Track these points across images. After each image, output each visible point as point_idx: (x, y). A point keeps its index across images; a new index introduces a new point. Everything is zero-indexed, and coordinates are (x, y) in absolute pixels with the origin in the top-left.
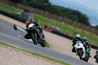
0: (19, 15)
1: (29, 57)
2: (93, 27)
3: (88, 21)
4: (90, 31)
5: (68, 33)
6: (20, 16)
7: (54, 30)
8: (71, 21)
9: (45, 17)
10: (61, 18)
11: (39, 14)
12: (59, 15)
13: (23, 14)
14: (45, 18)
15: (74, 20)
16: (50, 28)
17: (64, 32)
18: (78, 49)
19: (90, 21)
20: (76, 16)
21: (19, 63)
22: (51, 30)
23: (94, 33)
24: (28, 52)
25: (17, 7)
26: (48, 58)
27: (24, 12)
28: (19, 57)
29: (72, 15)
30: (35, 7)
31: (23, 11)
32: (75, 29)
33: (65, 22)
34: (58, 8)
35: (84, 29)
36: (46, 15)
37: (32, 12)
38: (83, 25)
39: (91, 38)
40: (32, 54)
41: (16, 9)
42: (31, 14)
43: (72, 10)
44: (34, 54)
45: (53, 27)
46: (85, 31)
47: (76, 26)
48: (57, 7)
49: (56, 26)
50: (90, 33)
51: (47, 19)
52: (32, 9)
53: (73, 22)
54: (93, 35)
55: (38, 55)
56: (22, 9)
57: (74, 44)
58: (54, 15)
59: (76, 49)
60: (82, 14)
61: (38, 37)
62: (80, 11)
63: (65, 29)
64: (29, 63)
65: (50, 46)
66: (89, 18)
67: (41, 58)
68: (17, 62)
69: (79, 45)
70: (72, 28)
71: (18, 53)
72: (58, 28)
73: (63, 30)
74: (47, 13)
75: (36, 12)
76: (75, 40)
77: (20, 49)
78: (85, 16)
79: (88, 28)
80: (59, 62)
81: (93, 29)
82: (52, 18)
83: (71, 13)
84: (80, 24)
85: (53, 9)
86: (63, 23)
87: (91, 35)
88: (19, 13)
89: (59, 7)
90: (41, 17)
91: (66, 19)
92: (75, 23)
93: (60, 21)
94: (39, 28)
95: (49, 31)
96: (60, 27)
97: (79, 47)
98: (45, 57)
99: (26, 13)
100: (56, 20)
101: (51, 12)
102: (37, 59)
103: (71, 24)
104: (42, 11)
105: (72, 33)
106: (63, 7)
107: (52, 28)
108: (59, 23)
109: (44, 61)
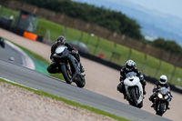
0: (11, 21)
1: (30, 98)
2: (149, 42)
3: (139, 32)
4: (142, 49)
5: (101, 55)
6: (13, 23)
10: (88, 26)
11: (48, 18)
12: (85, 20)
13: (18, 20)
14: (58, 26)
15: (113, 30)
17: (95, 51)
18: (130, 88)
19: (143, 32)
20: (117, 22)
21: (11, 109)
23: (151, 55)
24: (29, 89)
25: (7, 7)
26: (65, 101)
27: (21, 15)
28: (12, 99)
29: (109, 21)
30: (40, 6)
31: (18, 13)
32: (115, 46)
33: (97, 33)
34: (83, 8)
35: (131, 46)
36: (61, 21)
37: (35, 16)
38: (130, 40)
39: (144, 64)
40: (36, 92)
41: (5, 9)
42: (34, 19)
43: (109, 11)
44: (38, 93)
46: (133, 51)
47: (117, 41)
48: (82, 5)
49: (80, 40)
50: (143, 55)
51: (62, 27)
52: (35, 10)
53: (112, 34)
55: (46, 94)
56: (17, 10)
57: (123, 78)
58: (76, 21)
59: (126, 87)
60: (128, 19)
61: (73, 69)
62: (123, 12)
63: (97, 46)
64: (31, 109)
66: (141, 25)
67: (52, 101)
68: (8, 108)
69: (131, 80)
70: (110, 44)
71: (9, 91)
72: (83, 45)
73: (93, 48)
74: (63, 16)
75: (43, 16)
76: (125, 69)
77: (14, 85)
78: (134, 21)
79: (140, 44)
80: (86, 107)
81: (148, 46)
82: (73, 27)
83: (108, 17)
84: (123, 37)
85: (73, 9)
86: (93, 35)
87: (146, 57)
88: (12, 18)
89: (85, 5)
90: (52, 24)
91: (98, 28)
92: (115, 34)
93: (86, 31)
94: (74, 55)
96: (87, 43)
98: (60, 99)
99: (23, 17)
100: (80, 29)
101: (71, 15)
102: (44, 103)
103: (107, 37)
104: (53, 14)
105: (110, 54)
106: (93, 6)
108: (86, 35)
109: (57, 107)
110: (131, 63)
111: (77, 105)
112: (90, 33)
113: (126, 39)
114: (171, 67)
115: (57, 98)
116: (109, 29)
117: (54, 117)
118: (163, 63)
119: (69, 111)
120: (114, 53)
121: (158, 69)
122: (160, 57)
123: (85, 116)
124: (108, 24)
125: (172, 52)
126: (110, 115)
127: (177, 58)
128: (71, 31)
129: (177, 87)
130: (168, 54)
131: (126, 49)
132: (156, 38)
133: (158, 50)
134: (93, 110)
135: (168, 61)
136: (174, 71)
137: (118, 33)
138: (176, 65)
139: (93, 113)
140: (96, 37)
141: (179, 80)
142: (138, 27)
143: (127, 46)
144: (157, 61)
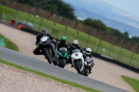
2: (81, 21)
3: (73, 13)
4: (75, 27)
7: (25, 27)
8: (48, 13)
9: (12, 8)
10: (34, 9)
11: (4, 4)
12: (32, 5)
15: (53, 13)
16: (19, 24)
17: (39, 29)
18: (76, 61)
19: (76, 13)
20: (56, 7)
22: (20, 26)
23: (82, 31)
26: (17, 67)
29: (49, 5)
32: (55, 24)
33: (40, 15)
35: (67, 24)
36: (13, 6)
38: (66, 20)
45: (24, 22)
46: (68, 28)
47: (56, 21)
49: (28, 20)
50: (75, 31)
51: (15, 11)
53: (52, 15)
54: (80, 33)
57: (70, 53)
59: (73, 60)
60: (64, 4)
63: (41, 25)
65: (20, 49)
66: (74, 9)
67: (7, 66)
69: (77, 55)
70: (51, 23)
72: (30, 24)
73: (38, 26)
74: (15, 3)
76: (71, 47)
78: (69, 6)
79: (74, 23)
80: (33, 71)
81: (80, 24)
84: (61, 18)
86: (37, 16)
87: (78, 32)
91: (41, 11)
92: (54, 16)
93: (32, 13)
95: (18, 28)
96: (33, 22)
97: (77, 58)
98: (13, 65)
100: (27, 12)
102: (1, 68)
103: (48, 18)
105: (51, 31)
107: (22, 24)
108: (32, 16)
109: (11, 71)
110: (76, 42)
111: (26, 69)
112: (35, 15)
113: (62, 20)
114: (97, 40)
115: (11, 64)
116: (49, 11)
117: (8, 79)
118: (92, 37)
119: (20, 74)
120: (53, 30)
121: (88, 42)
122: (89, 33)
123: (32, 78)
124: (49, 8)
125: (98, 28)
126: (51, 77)
127: (102, 33)
128: (21, 13)
129: (103, 55)
130: (95, 31)
131: (63, 27)
132: (86, 18)
133: (88, 27)
134: (38, 73)
135: (95, 36)
136: (100, 43)
137: (56, 15)
138: (101, 39)
139: (38, 76)
140: (40, 18)
141: (104, 50)
142: (72, 10)
143: (63, 24)
144: (87, 36)
